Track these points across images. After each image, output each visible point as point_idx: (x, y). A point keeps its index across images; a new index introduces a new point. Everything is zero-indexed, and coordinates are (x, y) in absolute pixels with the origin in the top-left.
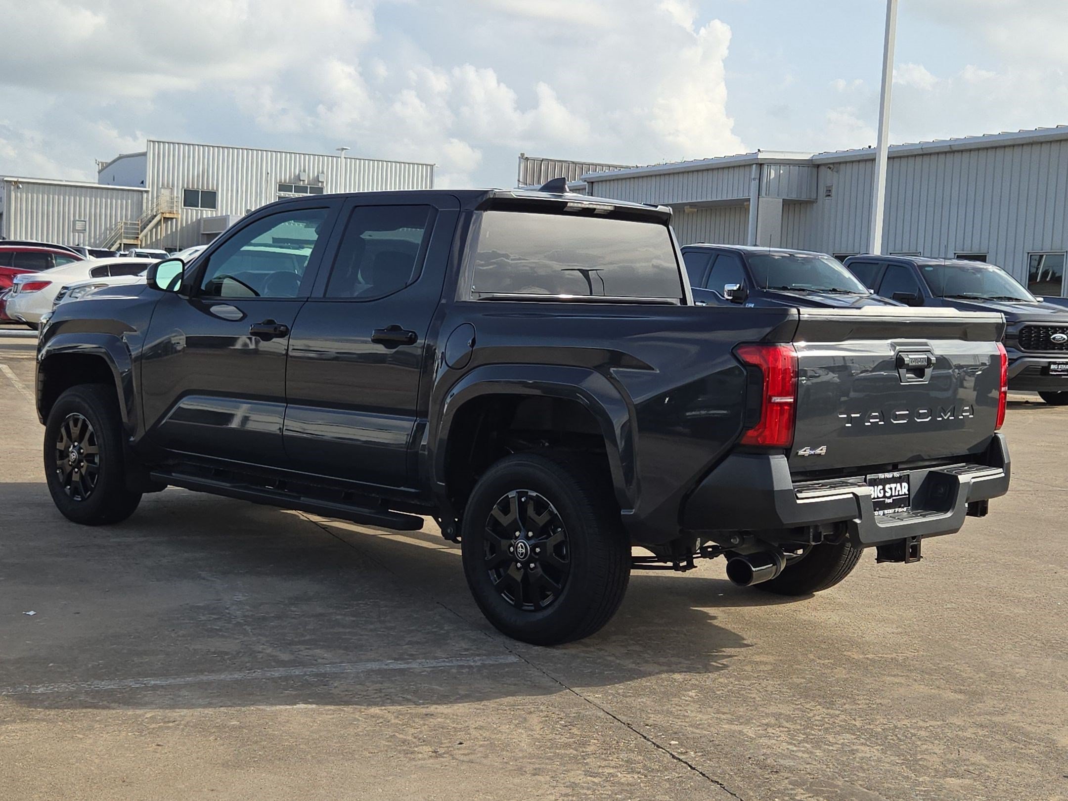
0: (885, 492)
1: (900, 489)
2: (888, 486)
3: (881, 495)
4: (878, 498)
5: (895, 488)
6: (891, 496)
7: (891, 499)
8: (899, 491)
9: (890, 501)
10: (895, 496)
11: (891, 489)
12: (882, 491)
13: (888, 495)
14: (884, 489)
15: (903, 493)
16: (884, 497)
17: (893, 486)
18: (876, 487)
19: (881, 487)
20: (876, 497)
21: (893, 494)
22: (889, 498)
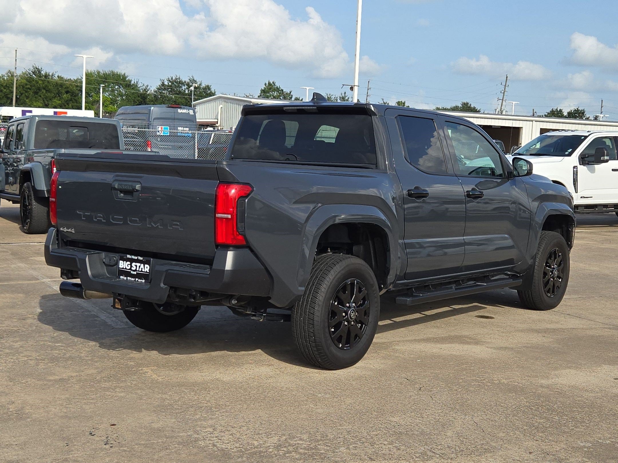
0: (131, 266)
1: (143, 268)
2: (134, 264)
3: (129, 268)
4: (126, 269)
5: (140, 266)
6: (135, 270)
7: (136, 272)
8: (142, 269)
9: (135, 273)
10: (139, 271)
11: (136, 266)
12: (129, 266)
13: (133, 269)
14: (131, 265)
15: (145, 271)
16: (130, 269)
17: (138, 264)
18: (125, 262)
19: (129, 263)
20: (124, 268)
21: (138, 270)
22: (134, 271)
